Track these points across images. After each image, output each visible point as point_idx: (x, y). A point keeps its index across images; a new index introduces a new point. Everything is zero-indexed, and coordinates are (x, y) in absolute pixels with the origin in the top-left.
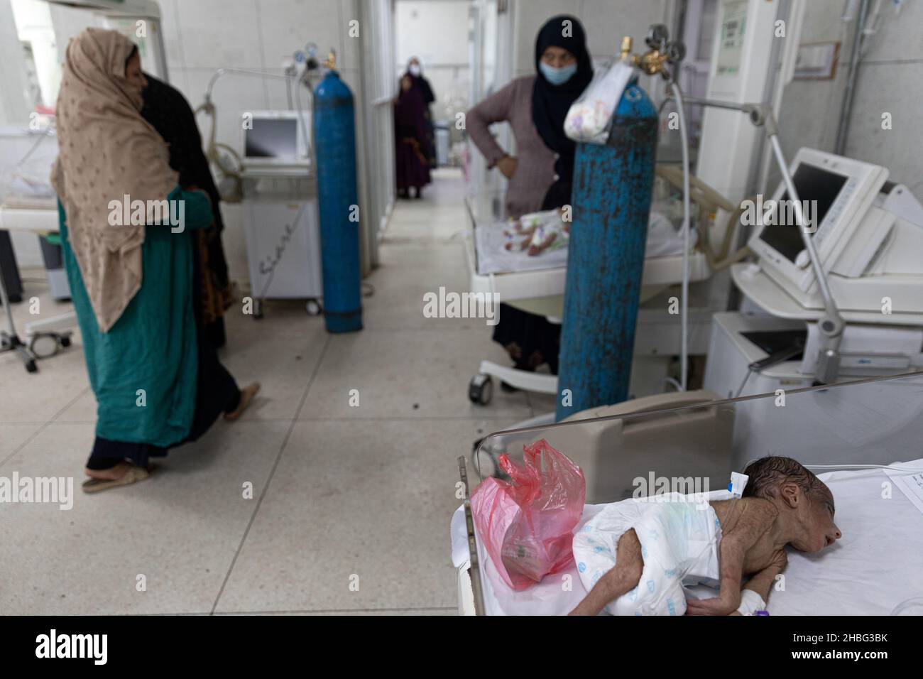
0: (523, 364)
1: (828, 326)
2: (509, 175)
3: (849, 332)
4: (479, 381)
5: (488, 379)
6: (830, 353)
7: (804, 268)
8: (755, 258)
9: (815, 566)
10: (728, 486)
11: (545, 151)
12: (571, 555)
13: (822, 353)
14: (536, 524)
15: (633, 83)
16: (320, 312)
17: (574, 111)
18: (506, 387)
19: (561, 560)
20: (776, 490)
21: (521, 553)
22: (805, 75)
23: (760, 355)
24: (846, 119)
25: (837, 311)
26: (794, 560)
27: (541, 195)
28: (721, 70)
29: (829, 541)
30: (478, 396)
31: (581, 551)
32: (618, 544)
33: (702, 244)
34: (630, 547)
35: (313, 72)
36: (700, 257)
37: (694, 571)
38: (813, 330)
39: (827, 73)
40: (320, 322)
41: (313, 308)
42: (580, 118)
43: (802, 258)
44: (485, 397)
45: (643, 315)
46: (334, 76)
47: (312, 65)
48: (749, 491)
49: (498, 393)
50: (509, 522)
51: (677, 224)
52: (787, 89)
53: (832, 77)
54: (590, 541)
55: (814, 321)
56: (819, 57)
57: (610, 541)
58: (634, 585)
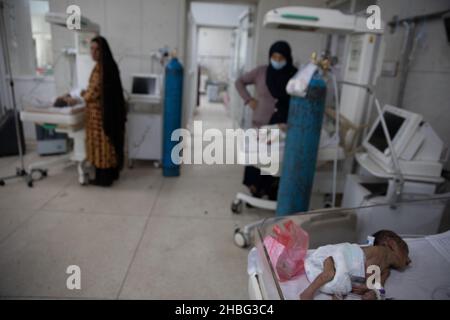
0: (257, 195)
1: (397, 181)
2: (254, 108)
3: (406, 184)
4: (236, 202)
5: (241, 202)
6: (398, 193)
7: (388, 155)
8: (365, 150)
9: (401, 274)
10: (368, 242)
11: (271, 98)
12: (303, 268)
13: (395, 193)
14: (291, 254)
15: (316, 72)
16: (160, 166)
17: (291, 82)
18: (249, 206)
19: (299, 270)
20: (386, 243)
21: (284, 266)
22: (385, 74)
23: (368, 193)
24: (401, 94)
25: (401, 175)
26: (393, 272)
27: (268, 117)
28: (351, 69)
29: (407, 264)
30: (236, 209)
31: (308, 267)
32: (324, 263)
33: (342, 144)
34: (330, 263)
35: (166, 58)
36: (341, 150)
37: (354, 275)
38: (391, 183)
39: (393, 74)
40: (160, 171)
41: (156, 165)
42: (293, 86)
43: (387, 151)
44: (239, 209)
45: (316, 174)
46: (175, 60)
47: (166, 55)
48: (376, 243)
49: (244, 208)
50: (280, 253)
51: (331, 134)
52: (378, 79)
53: (395, 75)
54: (312, 262)
55: (392, 179)
56: (390, 67)
57: (321, 261)
58: (332, 279)
